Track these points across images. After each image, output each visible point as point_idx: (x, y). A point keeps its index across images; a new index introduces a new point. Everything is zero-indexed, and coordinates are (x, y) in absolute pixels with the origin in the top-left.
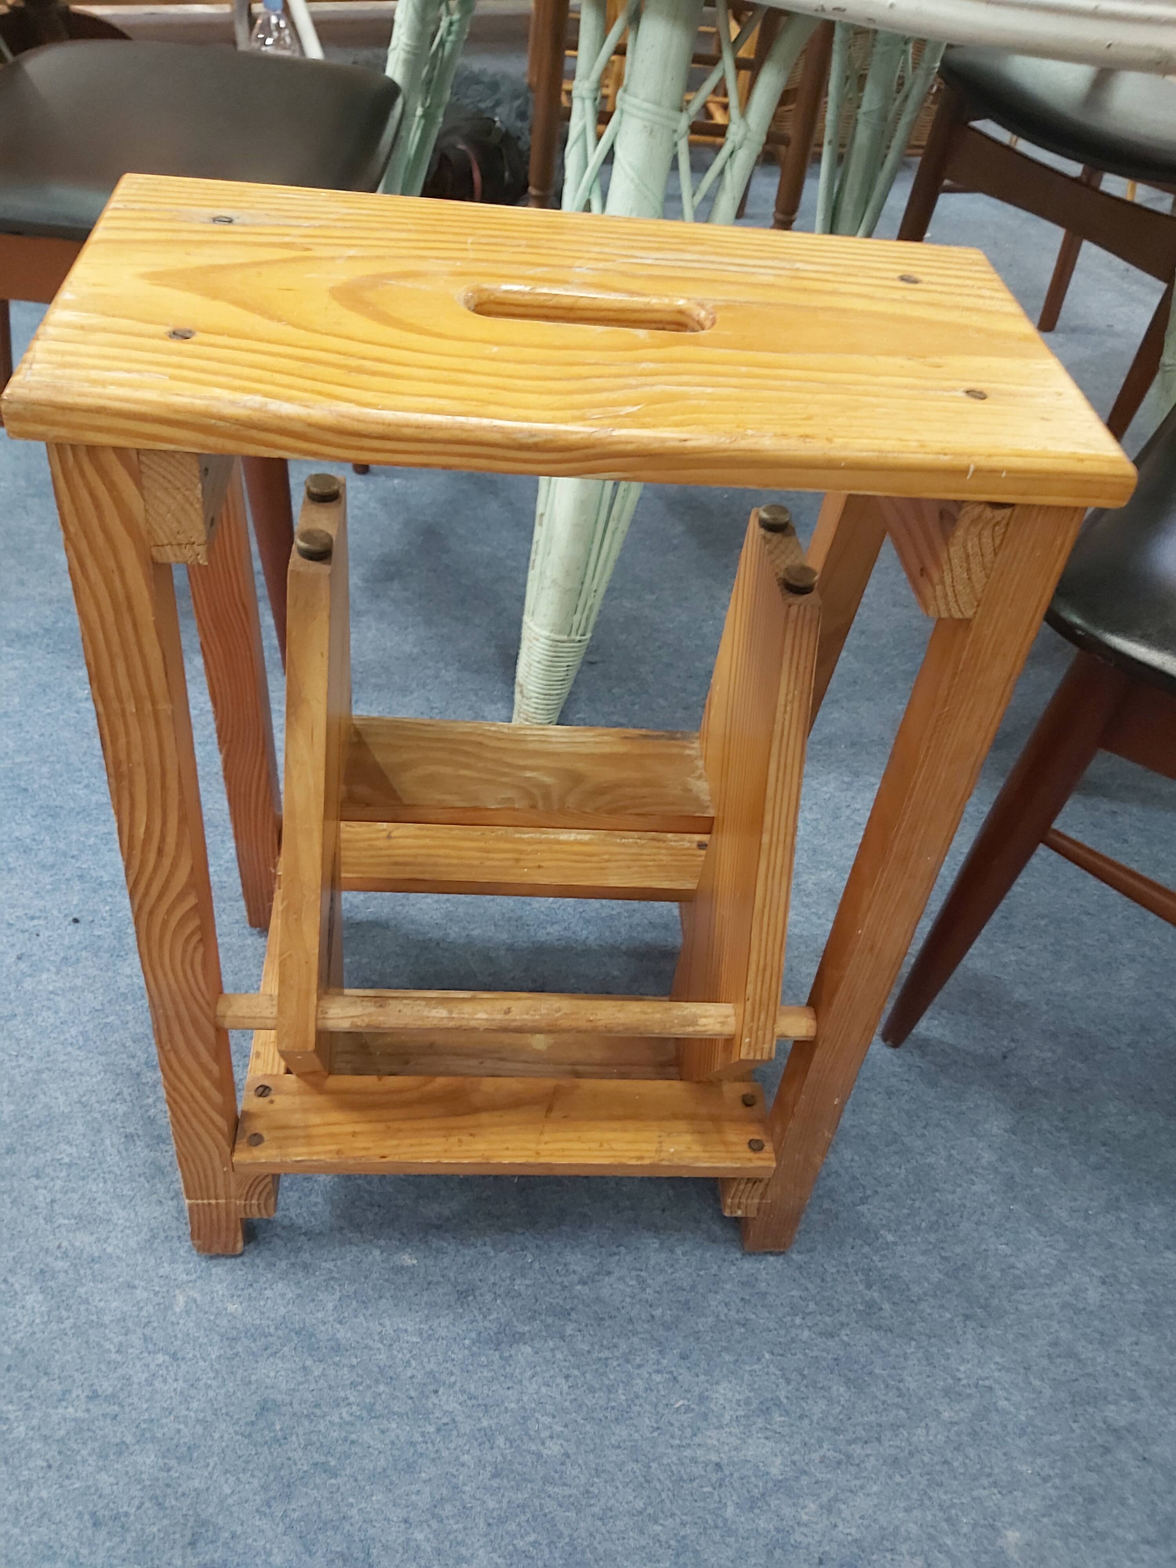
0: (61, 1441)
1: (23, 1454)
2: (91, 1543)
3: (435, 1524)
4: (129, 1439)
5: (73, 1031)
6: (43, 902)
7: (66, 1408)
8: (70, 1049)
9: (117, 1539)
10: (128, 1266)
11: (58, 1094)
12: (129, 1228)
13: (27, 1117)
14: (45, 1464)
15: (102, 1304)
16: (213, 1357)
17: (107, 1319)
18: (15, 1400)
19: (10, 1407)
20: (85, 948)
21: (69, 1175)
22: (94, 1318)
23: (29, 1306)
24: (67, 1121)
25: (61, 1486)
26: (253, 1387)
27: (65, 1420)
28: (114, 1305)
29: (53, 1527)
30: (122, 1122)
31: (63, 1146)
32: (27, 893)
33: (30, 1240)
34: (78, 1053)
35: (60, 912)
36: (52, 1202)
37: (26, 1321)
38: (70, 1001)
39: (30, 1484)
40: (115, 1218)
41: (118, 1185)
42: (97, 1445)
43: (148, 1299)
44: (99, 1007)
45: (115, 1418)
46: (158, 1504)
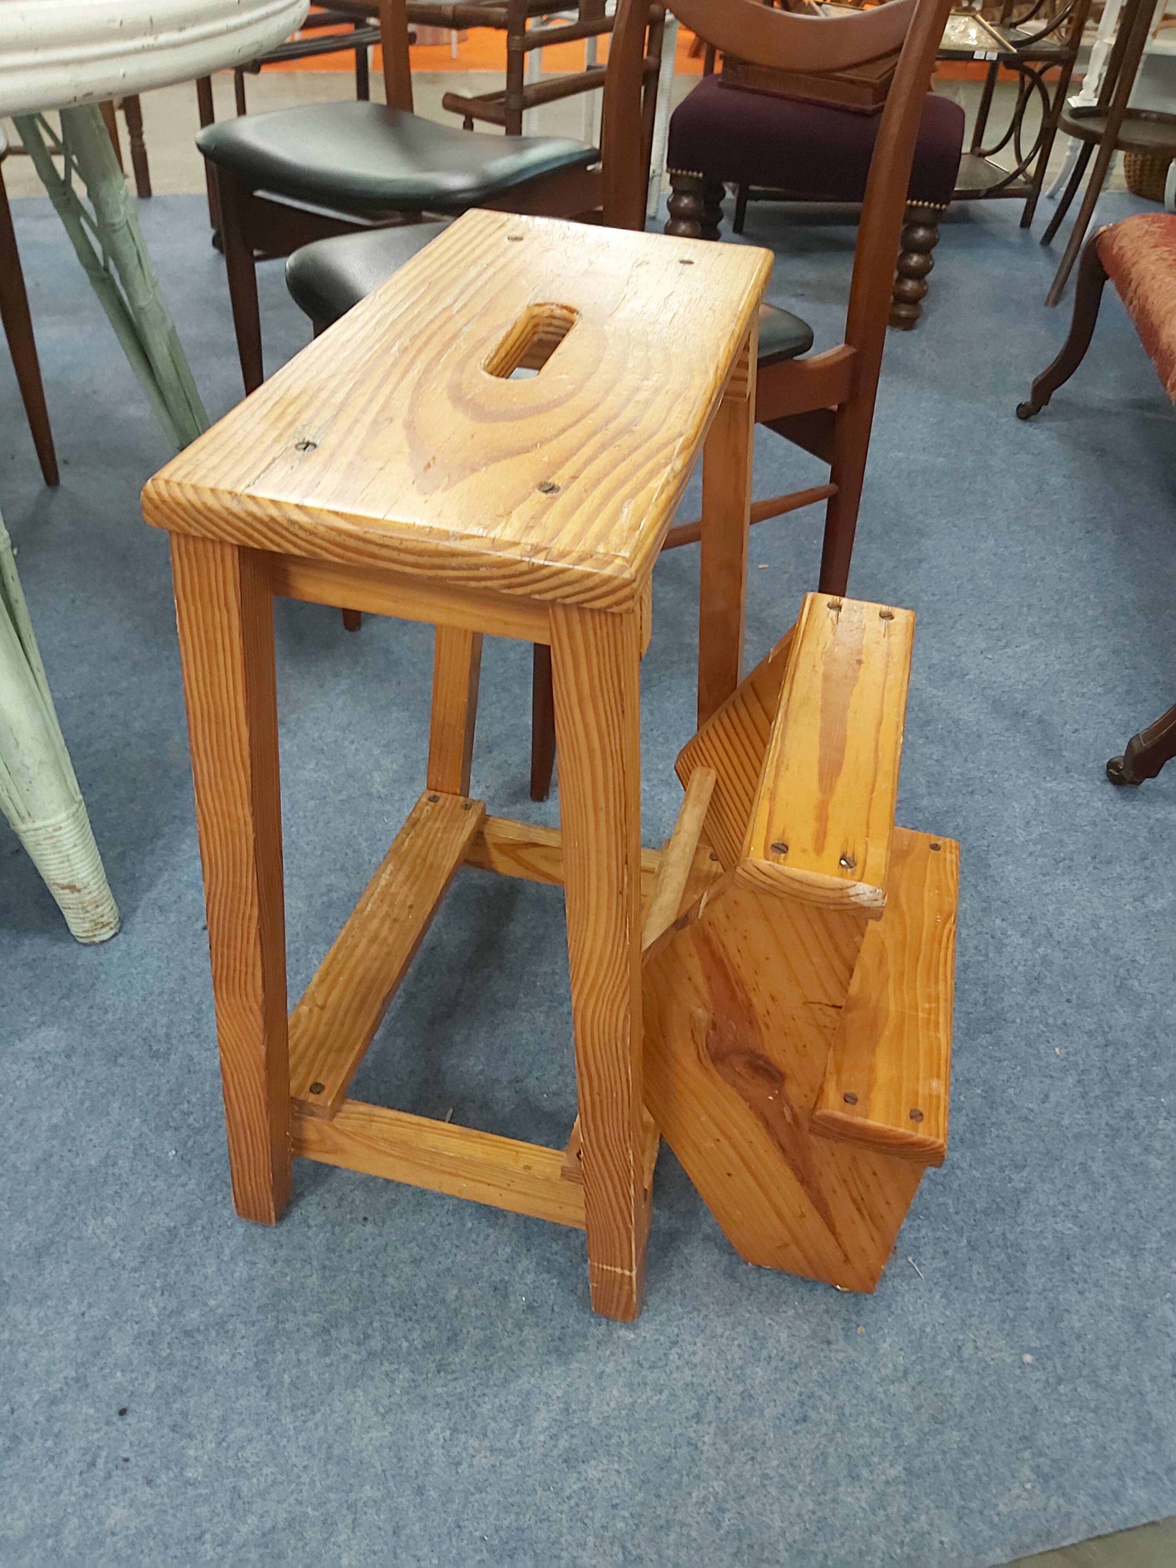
0: (732, 1448)
1: (739, 1482)
2: (818, 1424)
4: (740, 1388)
5: (287, 1420)
6: (72, 1452)
7: (704, 1443)
8: (310, 1424)
9: (818, 1403)
10: (580, 1377)
11: (366, 1438)
12: (541, 1373)
13: (384, 1471)
14: (750, 1463)
15: (613, 1404)
16: (680, 1310)
17: (628, 1401)
18: (687, 1490)
19: (694, 1495)
20: (167, 1403)
21: (466, 1432)
22: (624, 1412)
23: (599, 1475)
24: (403, 1430)
25: (770, 1449)
26: (712, 1281)
27: (714, 1444)
28: (615, 1392)
29: (802, 1455)
30: (421, 1374)
31: (431, 1437)
32: (44, 1472)
33: (528, 1473)
34: (319, 1415)
35: (97, 1431)
36: (492, 1450)
37: (614, 1478)
38: (241, 1423)
39: (766, 1476)
40: (527, 1386)
41: (491, 1382)
42: (740, 1417)
43: (616, 1361)
44: (264, 1391)
45: (719, 1399)
46: (796, 1367)
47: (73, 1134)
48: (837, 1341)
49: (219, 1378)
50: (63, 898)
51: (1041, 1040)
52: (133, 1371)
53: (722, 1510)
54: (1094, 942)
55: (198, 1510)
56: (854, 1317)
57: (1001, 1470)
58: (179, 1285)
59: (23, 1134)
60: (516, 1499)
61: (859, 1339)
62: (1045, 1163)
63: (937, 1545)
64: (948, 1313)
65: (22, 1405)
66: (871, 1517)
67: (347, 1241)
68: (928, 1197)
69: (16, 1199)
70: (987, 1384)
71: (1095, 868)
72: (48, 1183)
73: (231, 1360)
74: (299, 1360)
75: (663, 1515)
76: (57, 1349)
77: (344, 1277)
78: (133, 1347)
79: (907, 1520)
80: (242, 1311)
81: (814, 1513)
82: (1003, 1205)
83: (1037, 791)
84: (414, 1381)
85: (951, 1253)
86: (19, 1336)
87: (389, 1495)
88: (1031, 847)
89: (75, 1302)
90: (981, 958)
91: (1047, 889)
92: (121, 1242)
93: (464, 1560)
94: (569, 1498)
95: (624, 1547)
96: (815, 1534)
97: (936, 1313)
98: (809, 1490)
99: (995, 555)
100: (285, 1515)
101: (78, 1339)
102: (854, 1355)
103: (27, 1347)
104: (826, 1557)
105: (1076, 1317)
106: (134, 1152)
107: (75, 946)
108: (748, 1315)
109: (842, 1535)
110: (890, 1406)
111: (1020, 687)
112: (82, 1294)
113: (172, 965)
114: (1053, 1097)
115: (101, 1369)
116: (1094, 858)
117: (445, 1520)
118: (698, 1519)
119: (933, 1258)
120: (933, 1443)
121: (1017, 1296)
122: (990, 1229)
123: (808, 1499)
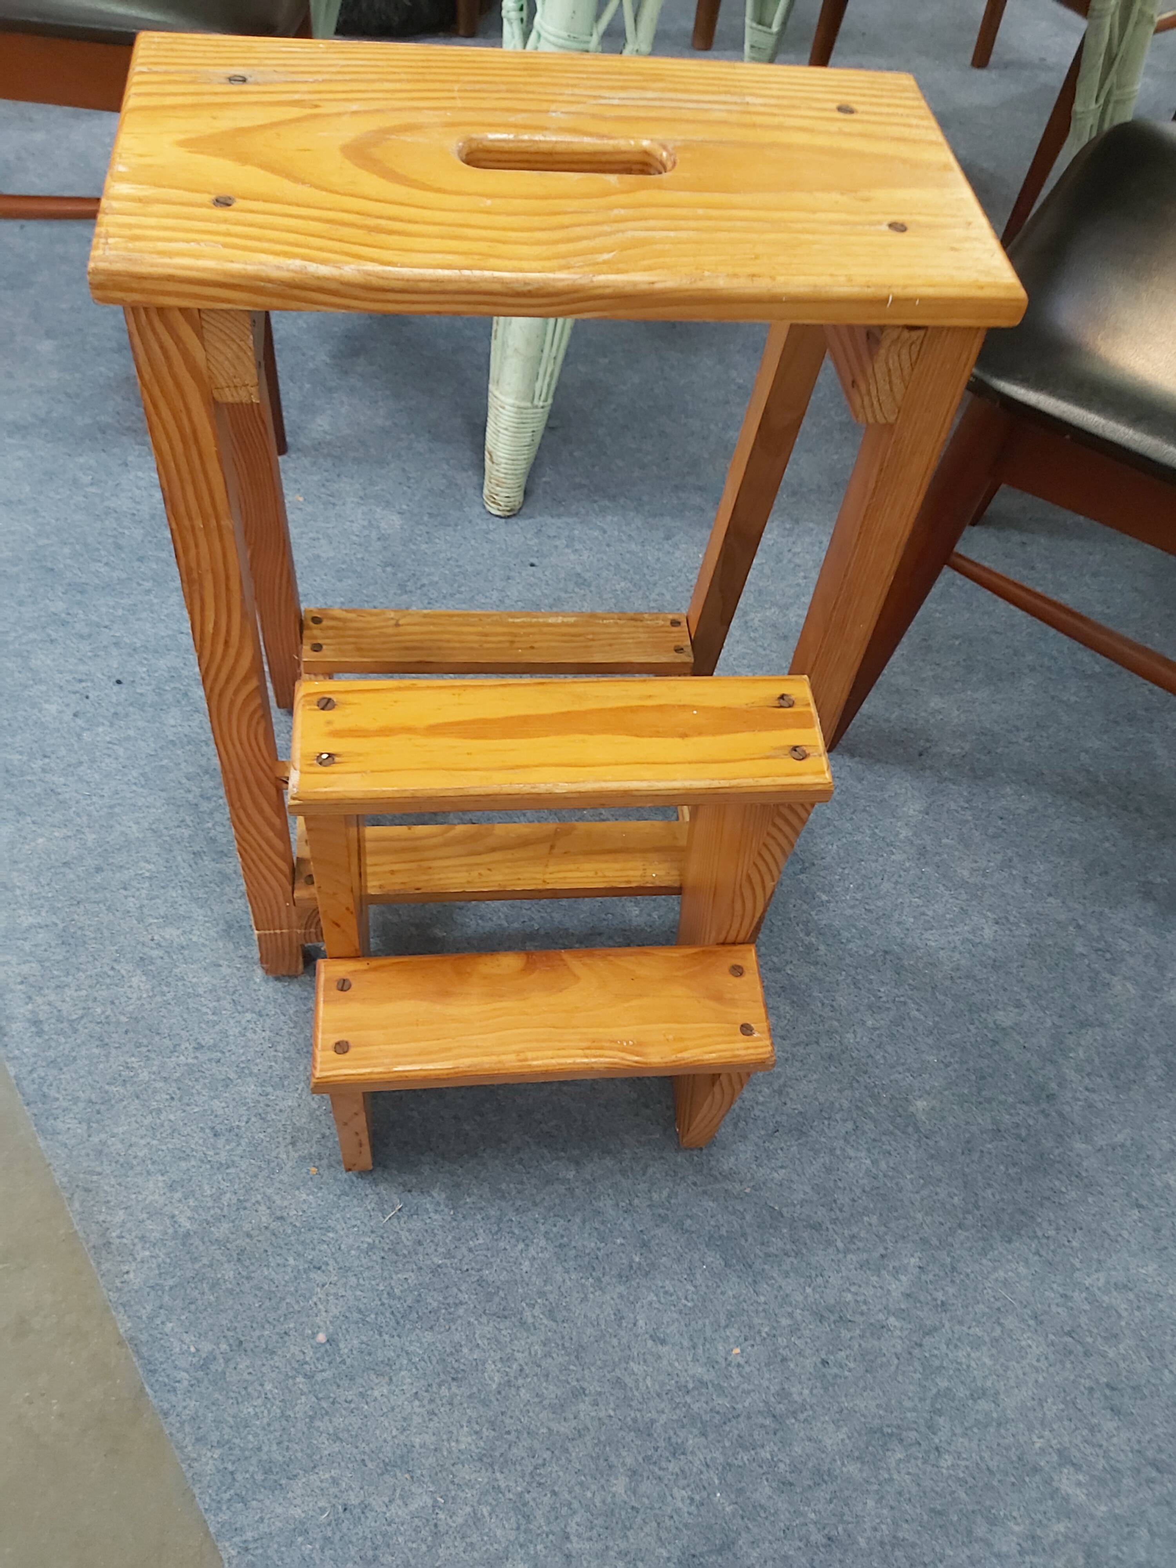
0: (177, 1080)
1: (150, 1091)
2: (214, 1147)
3: (478, 1118)
4: (232, 1076)
5: (135, 773)
6: (87, 668)
7: (178, 1057)
8: (134, 788)
9: (234, 1144)
10: (212, 950)
11: (131, 824)
12: (208, 922)
13: (108, 843)
14: (168, 1097)
15: (194, 980)
16: (291, 1012)
17: (201, 991)
18: (136, 1053)
19: (133, 1059)
20: (131, 704)
21: (151, 886)
22: (190, 990)
23: (135, 985)
24: (142, 845)
25: (184, 1111)
27: (179, 1065)
28: (205, 980)
29: (183, 1139)
30: (189, 843)
31: (143, 864)
32: (71, 660)
33: (128, 936)
34: (142, 790)
35: (103, 674)
36: (141, 907)
37: (135, 996)
38: (126, 749)
39: (159, 1111)
40: (195, 916)
41: (194, 890)
42: (207, 1081)
43: (233, 973)
44: (153, 753)
45: (219, 1061)
46: (262, 1119)
48: (296, 1151)
49: (157, 725)
51: (746, 1330)
52: (149, 676)
53: (124, 1083)
54: (946, 1394)
55: (62, 748)
56: (325, 1162)
57: (205, 1323)
60: (106, 933)
61: (305, 1170)
62: (567, 1345)
63: (126, 1268)
64: (353, 1252)
65: (111, 630)
66: (140, 1208)
68: (479, 1216)
70: (288, 1300)
71: (1090, 1390)
73: (171, 726)
74: (180, 764)
75: (112, 1040)
76: (153, 630)
78: (166, 669)
79: (143, 1238)
81: (135, 1158)
82: (497, 1299)
84: (182, 840)
85: (421, 1249)
86: (159, 608)
88: (1079, 1296)
90: (840, 1245)
91: (1010, 1322)
93: (55, 913)
94: (113, 968)
95: (82, 1017)
96: (117, 1162)
97: (351, 1241)
98: (154, 1149)
100: (68, 796)
101: (163, 637)
102: (287, 1168)
103: (150, 614)
104: (100, 1174)
105: (385, 1392)
108: (301, 1068)
109: (120, 1184)
110: (245, 1209)
114: (664, 1350)
115: (145, 659)
117: (80, 893)
118: (114, 1067)
119: (409, 1230)
120: (218, 1255)
121: (393, 1323)
122: (463, 1288)
123: (146, 1151)
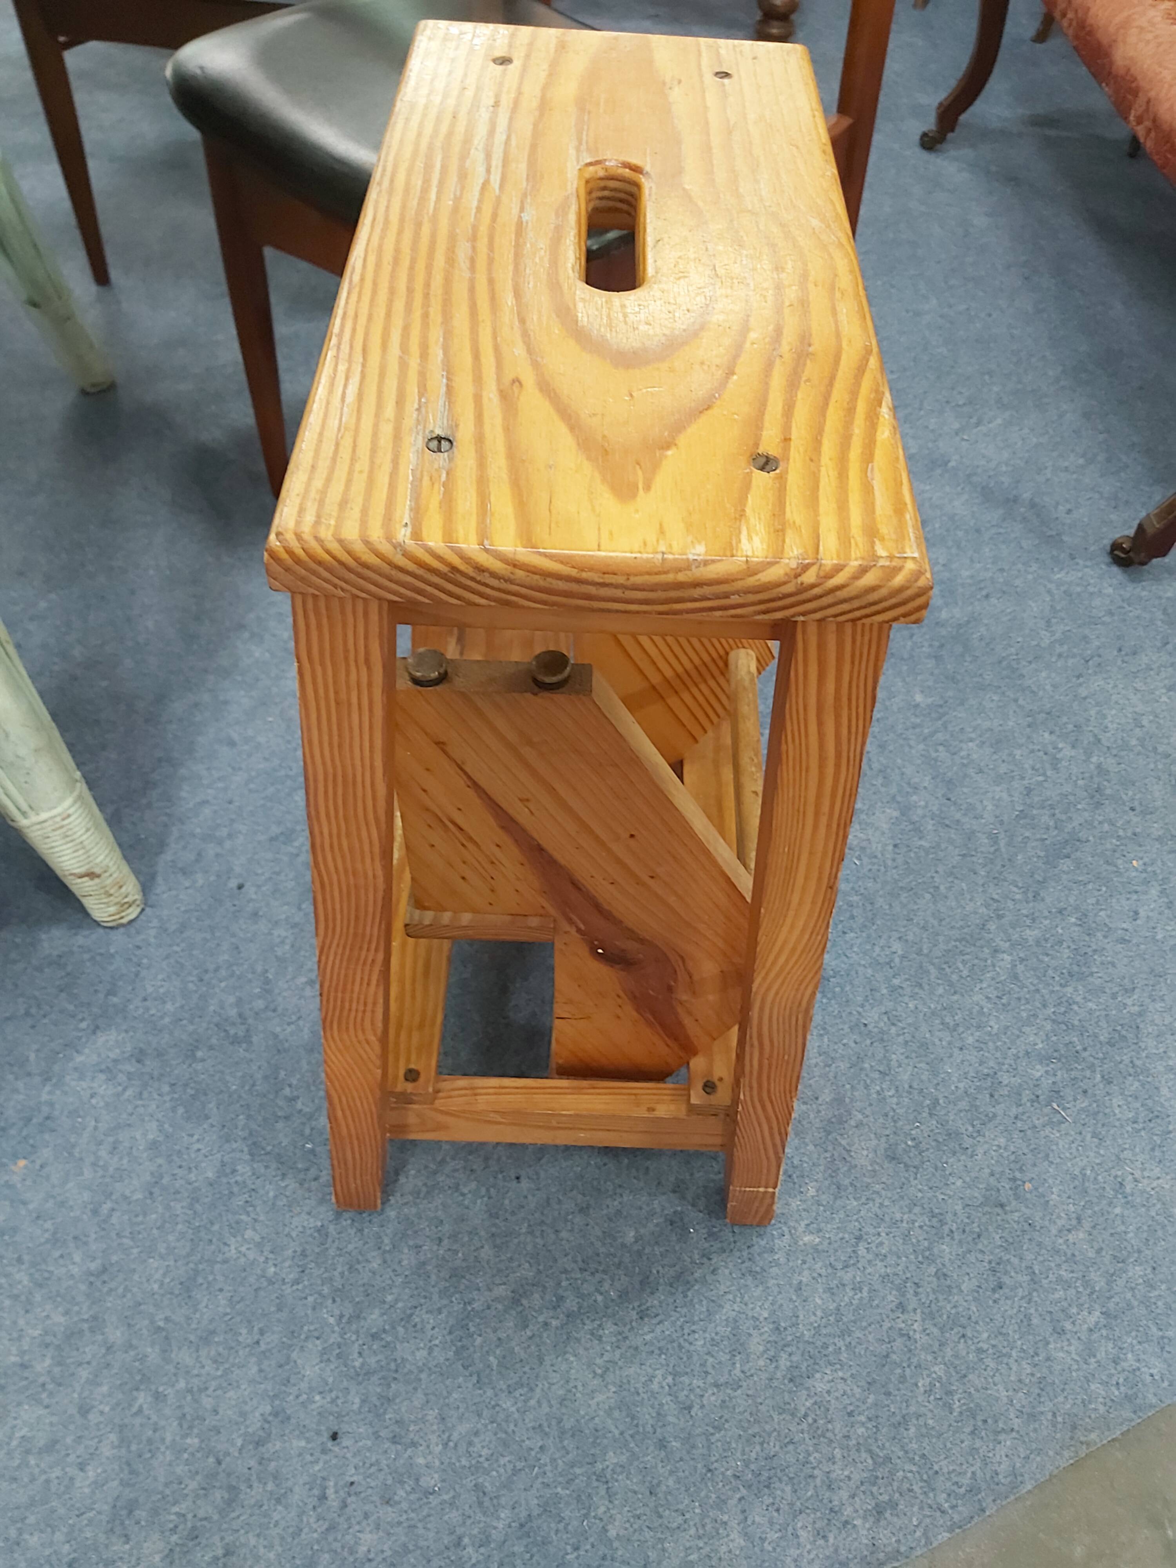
0: (942, 1330)
1: (957, 1362)
2: (1013, 1289)
4: (932, 1270)
5: (507, 1404)
6: (297, 1489)
7: (915, 1331)
8: (532, 1402)
10: (780, 1293)
11: (593, 1403)
12: (742, 1298)
13: (622, 1433)
14: (962, 1341)
15: (819, 1313)
16: (855, 1203)
17: (832, 1306)
18: (913, 1381)
19: (920, 1384)
20: (378, 1416)
21: (687, 1373)
22: (832, 1319)
23: (827, 1387)
24: (626, 1387)
25: (977, 1322)
26: (877, 1168)
27: (925, 1330)
28: (818, 1300)
29: (1007, 1322)
30: (625, 1325)
31: (655, 1386)
32: (276, 1516)
33: (759, 1400)
34: (538, 1390)
35: (317, 1462)
36: (717, 1385)
37: (841, 1386)
38: (461, 1418)
39: (980, 1351)
40: (733, 1315)
41: (696, 1318)
42: (941, 1297)
43: (809, 1269)
44: (474, 1379)
45: (917, 1285)
46: (979, 1236)
47: (177, 1147)
48: (1010, 1203)
49: (423, 1376)
50: (81, 887)
51: (1117, 855)
52: (331, 1391)
53: (949, 1393)
54: (1142, 741)
55: (447, 1517)
58: (348, 1287)
59: (121, 1159)
60: (756, 1429)
61: (1028, 1196)
62: (1151, 982)
63: (1149, 1379)
64: (1102, 1152)
65: (227, 1454)
66: (1085, 1366)
67: (507, 1202)
68: (1054, 1038)
69: (139, 1233)
70: (1153, 1214)
71: (1123, 662)
72: (168, 1207)
73: (429, 1354)
74: (499, 1339)
75: (897, 1411)
76: (243, 1387)
77: (516, 1241)
78: (323, 1365)
79: (1116, 1362)
80: (423, 1301)
81: (1033, 1375)
82: (1124, 1033)
83: (1049, 586)
84: (620, 1333)
85: (1090, 1091)
86: (196, 1381)
87: (634, 1456)
88: (1058, 649)
89: (244, 1331)
90: (1041, 778)
91: (1083, 692)
92: (271, 1256)
93: (724, 1502)
94: (806, 1416)
95: (870, 1451)
96: (1039, 1395)
97: (1092, 1154)
98: (1022, 1355)
99: (942, 316)
100: (536, 1501)
101: (261, 1371)
102: (1028, 1212)
103: (209, 1392)
104: (1054, 1415)
106: (251, 1155)
107: (101, 931)
109: (1063, 1390)
110: (1073, 1255)
111: (1004, 469)
112: (249, 1322)
113: (218, 934)
114: (1142, 913)
115: (297, 1397)
116: (1120, 650)
117: (695, 1468)
118: (931, 1407)
119: (1075, 1100)
120: (1121, 1282)
121: (1159, 1121)
122: (1118, 1059)
123: (1024, 1363)
